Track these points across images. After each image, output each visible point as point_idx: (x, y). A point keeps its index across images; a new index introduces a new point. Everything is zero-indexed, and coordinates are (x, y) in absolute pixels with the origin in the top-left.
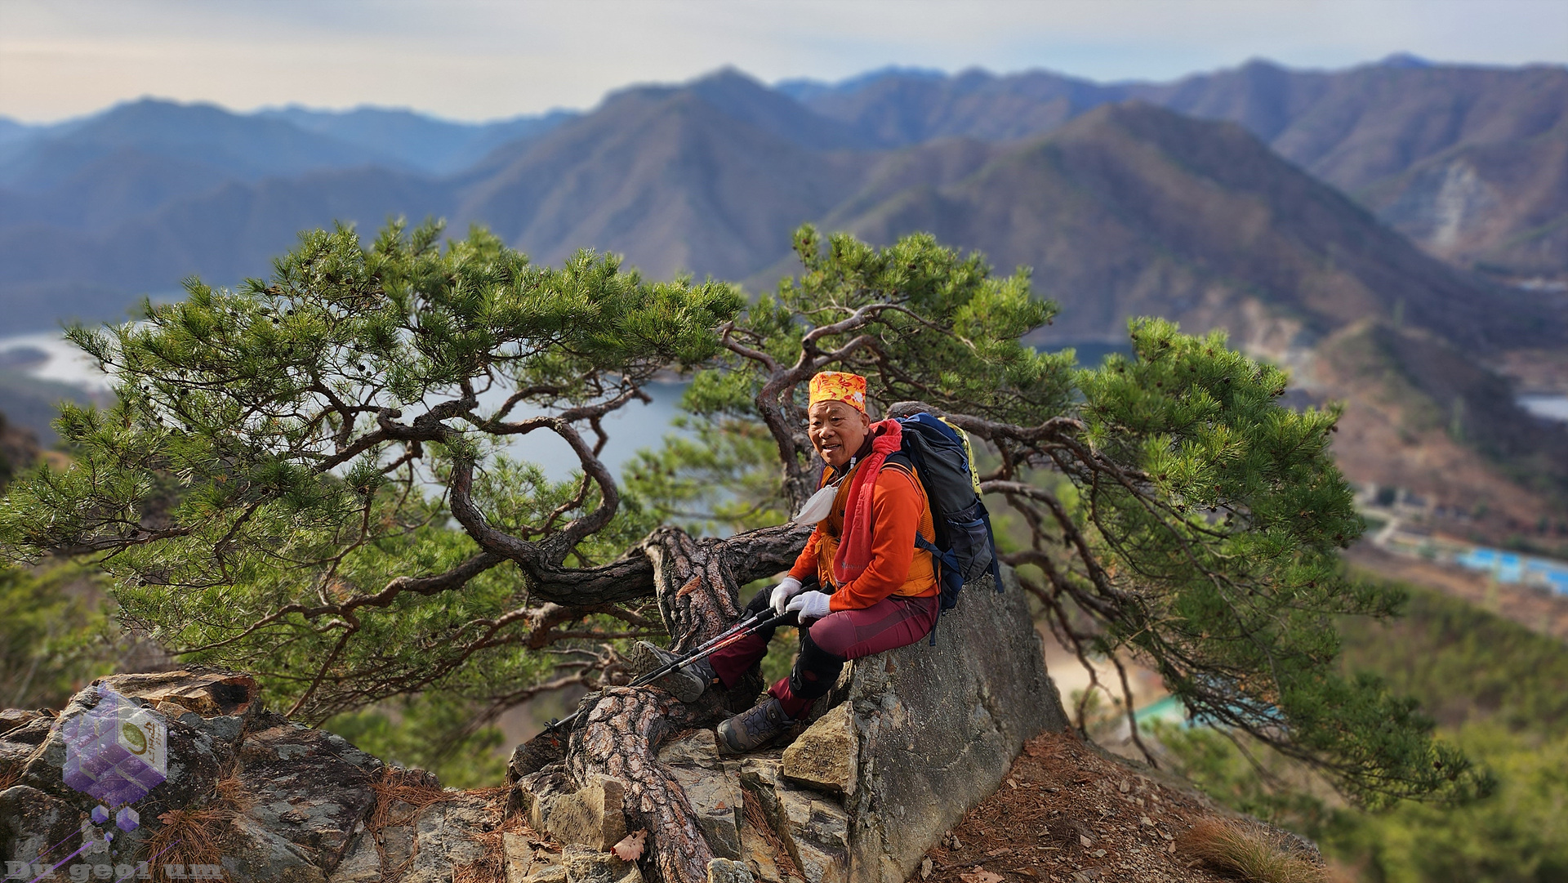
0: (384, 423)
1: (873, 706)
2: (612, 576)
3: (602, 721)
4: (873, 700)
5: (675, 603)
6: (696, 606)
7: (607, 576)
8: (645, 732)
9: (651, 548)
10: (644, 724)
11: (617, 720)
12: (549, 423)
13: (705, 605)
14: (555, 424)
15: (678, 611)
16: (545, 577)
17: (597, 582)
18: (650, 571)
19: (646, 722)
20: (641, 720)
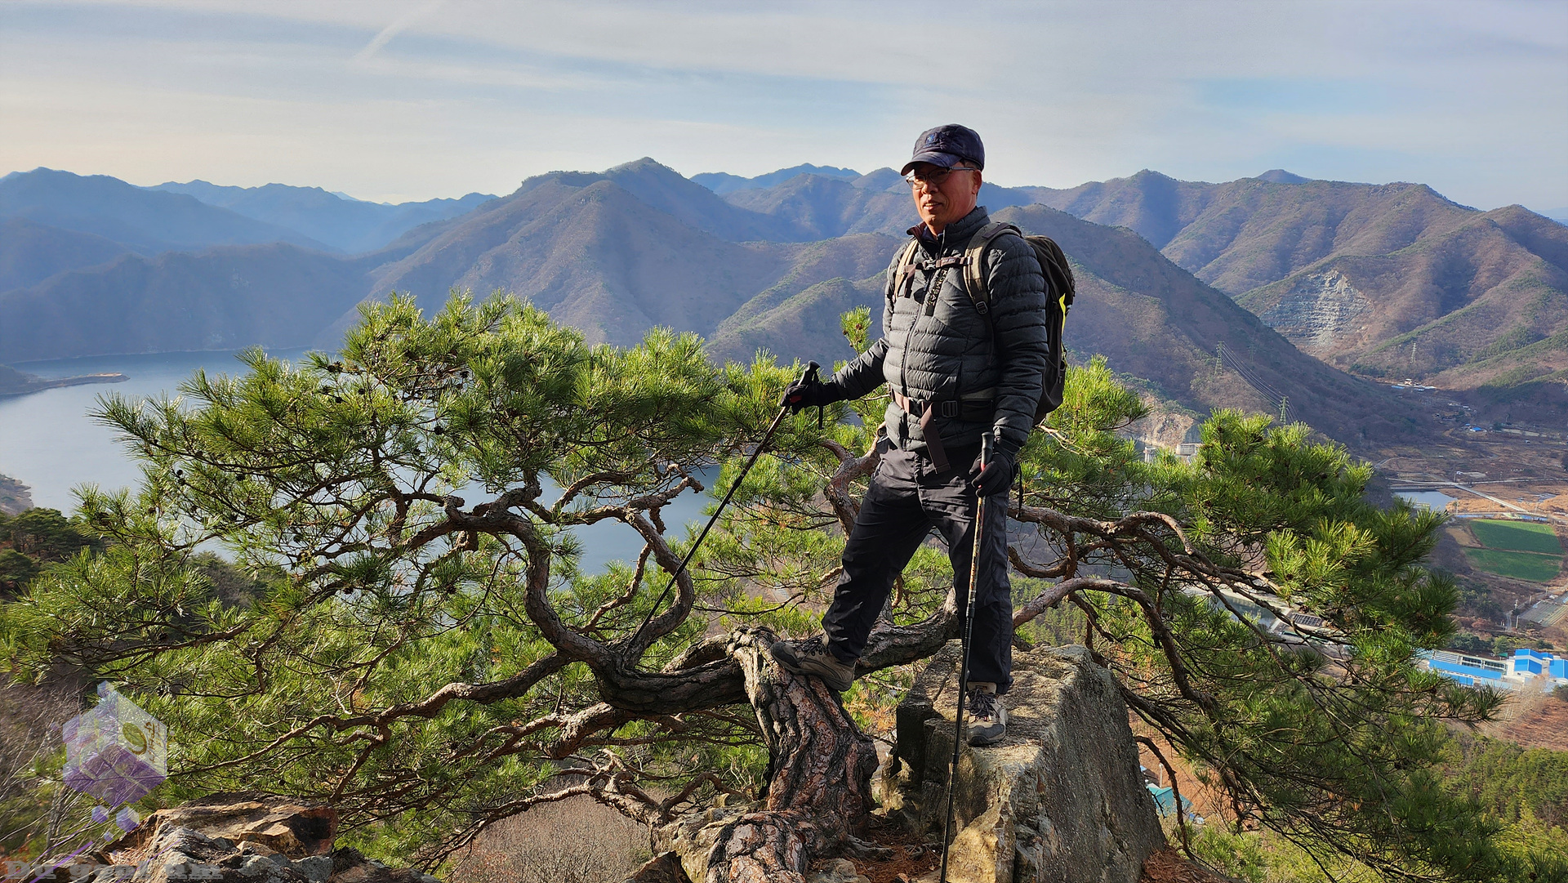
0: (453, 513)
1: (1032, 832)
2: (698, 681)
3: (746, 854)
4: (1030, 825)
5: (778, 713)
6: (804, 717)
7: (692, 682)
8: (796, 867)
9: (739, 651)
10: (793, 857)
11: (763, 853)
12: (619, 514)
13: (814, 715)
14: (625, 514)
15: (782, 722)
16: (623, 683)
17: (682, 689)
18: (740, 677)
19: (795, 855)
20: (789, 852)
